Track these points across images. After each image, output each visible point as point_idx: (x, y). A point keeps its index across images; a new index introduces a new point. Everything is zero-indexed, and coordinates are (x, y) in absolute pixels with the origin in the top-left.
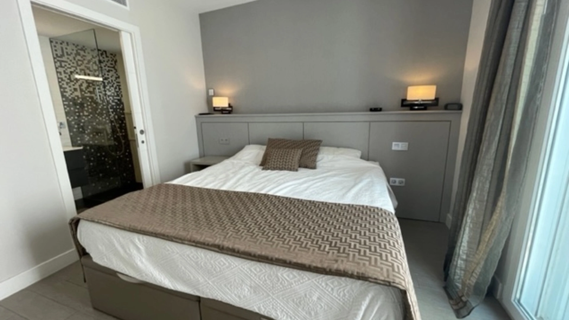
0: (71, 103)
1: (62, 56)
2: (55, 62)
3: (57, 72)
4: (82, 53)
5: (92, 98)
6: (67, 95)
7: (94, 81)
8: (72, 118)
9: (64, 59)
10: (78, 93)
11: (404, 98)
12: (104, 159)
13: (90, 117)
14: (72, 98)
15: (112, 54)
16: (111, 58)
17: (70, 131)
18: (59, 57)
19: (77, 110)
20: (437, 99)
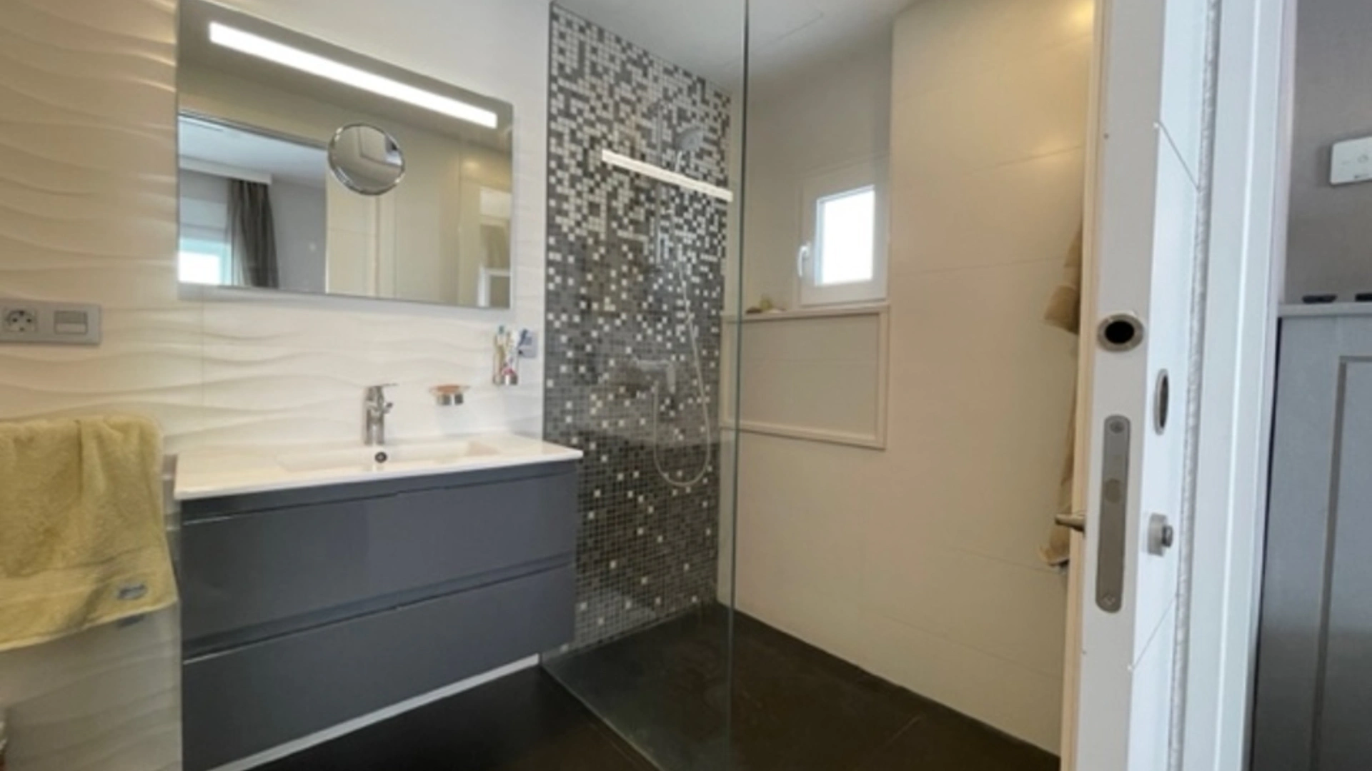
0: (571, 259)
1: (575, 76)
2: (551, 94)
3: (550, 133)
5: (636, 247)
6: (565, 223)
8: (564, 317)
9: (581, 87)
10: (598, 224)
13: (618, 322)
14: (578, 238)
17: (550, 371)
18: (567, 77)
19: (583, 291)
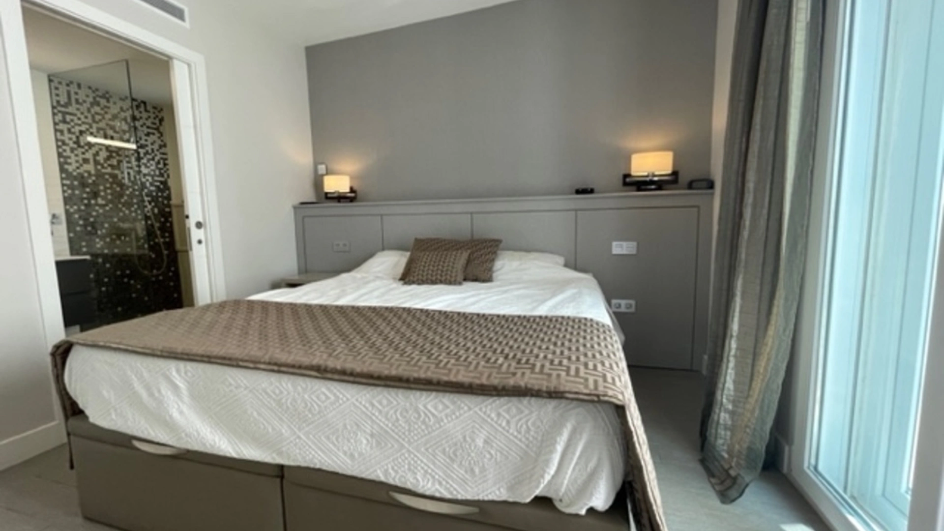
0: (76, 183)
1: (66, 105)
2: (54, 114)
3: (56, 130)
4: (103, 102)
5: (114, 176)
6: (70, 168)
7: (120, 149)
8: (75, 207)
9: (70, 109)
10: (90, 167)
11: (626, 172)
12: (129, 282)
13: (107, 208)
14: (79, 174)
15: (155, 108)
16: (154, 113)
17: (69, 230)
18: (62, 106)
19: (85, 196)
20: (675, 173)
